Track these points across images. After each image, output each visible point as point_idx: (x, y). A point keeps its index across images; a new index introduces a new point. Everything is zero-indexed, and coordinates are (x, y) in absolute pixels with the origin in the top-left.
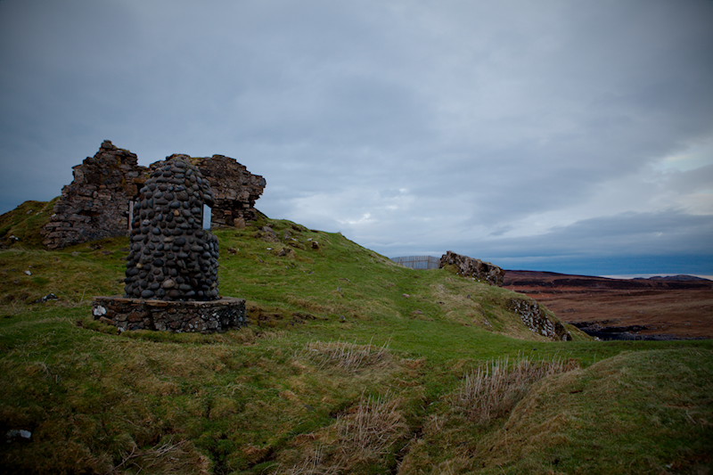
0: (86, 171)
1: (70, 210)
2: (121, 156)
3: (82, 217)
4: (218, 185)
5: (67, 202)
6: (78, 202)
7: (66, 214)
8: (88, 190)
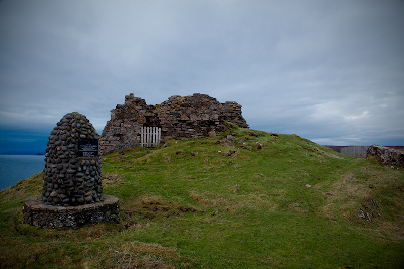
0: (116, 112)
1: (108, 134)
2: (136, 102)
3: (115, 138)
4: (196, 112)
5: (107, 130)
6: (112, 130)
7: (106, 137)
8: (117, 123)
